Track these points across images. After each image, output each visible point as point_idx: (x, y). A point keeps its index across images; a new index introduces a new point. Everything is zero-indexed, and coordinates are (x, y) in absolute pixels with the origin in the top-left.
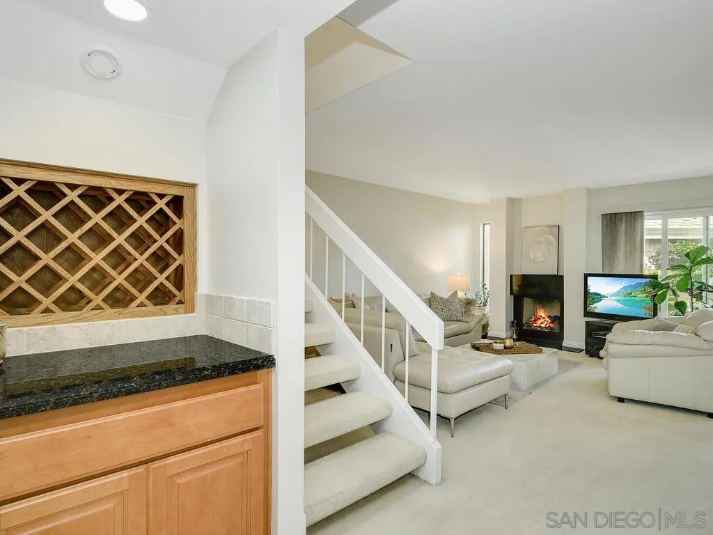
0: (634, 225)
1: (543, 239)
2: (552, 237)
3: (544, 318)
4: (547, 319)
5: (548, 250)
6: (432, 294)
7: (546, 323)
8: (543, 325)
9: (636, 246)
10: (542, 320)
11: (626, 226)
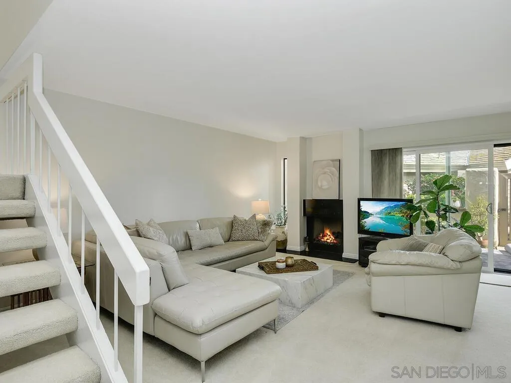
0: (395, 158)
1: (329, 171)
2: (334, 169)
3: (330, 236)
4: (332, 237)
5: (332, 179)
6: (235, 217)
7: (331, 239)
8: (329, 241)
9: (397, 177)
10: (328, 237)
11: (389, 158)
